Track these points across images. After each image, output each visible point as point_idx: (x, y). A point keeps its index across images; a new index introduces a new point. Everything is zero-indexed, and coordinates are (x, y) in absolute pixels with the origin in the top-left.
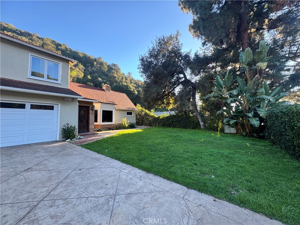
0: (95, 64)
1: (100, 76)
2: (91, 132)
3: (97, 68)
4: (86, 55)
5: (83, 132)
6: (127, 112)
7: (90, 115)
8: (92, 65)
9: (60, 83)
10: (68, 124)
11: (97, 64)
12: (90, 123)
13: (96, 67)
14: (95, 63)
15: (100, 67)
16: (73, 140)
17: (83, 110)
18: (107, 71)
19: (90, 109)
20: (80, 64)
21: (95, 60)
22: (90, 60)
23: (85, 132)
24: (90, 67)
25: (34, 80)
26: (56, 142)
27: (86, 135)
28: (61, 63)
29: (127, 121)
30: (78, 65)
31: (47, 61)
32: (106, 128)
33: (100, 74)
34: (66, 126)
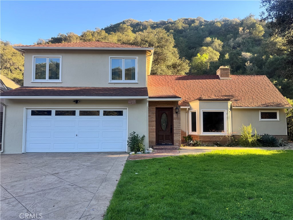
0: (240, 31)
1: (251, 48)
2: (177, 145)
3: (244, 36)
4: (228, 21)
5: (166, 145)
6: (262, 113)
7: (174, 121)
8: (236, 34)
9: (137, 82)
10: (135, 133)
11: (243, 30)
12: (175, 132)
13: (242, 35)
14: (241, 29)
15: (250, 32)
16: (138, 154)
17: (165, 113)
18: (263, 36)
19: (174, 112)
20: (216, 40)
21: (242, 24)
22: (233, 27)
23: (168, 145)
24: (232, 39)
25: (114, 84)
26: (125, 153)
27: (162, 149)
28: (137, 57)
29: (253, 131)
30: (213, 42)
31: (124, 59)
32: (209, 141)
33: (250, 44)
34: (132, 135)
